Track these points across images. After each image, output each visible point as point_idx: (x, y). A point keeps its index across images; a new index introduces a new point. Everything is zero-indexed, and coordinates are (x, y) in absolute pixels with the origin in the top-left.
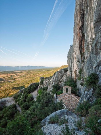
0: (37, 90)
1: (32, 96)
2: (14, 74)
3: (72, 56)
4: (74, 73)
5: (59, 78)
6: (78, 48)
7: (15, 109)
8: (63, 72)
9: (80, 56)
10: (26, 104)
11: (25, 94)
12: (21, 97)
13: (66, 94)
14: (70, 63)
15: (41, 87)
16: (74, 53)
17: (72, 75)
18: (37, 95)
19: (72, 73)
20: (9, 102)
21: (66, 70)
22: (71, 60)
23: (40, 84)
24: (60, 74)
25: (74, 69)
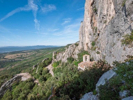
0: (51, 64)
1: (48, 69)
2: (25, 54)
3: (83, 31)
4: (85, 46)
5: (72, 51)
6: (90, 23)
7: (32, 82)
8: (75, 46)
9: (92, 30)
10: (43, 76)
11: (41, 68)
12: (36, 71)
13: (85, 61)
14: (82, 38)
15: (55, 61)
16: (86, 28)
17: (83, 48)
18: (52, 68)
19: (84, 46)
20: (25, 77)
21: (77, 45)
22: (83, 34)
23: (54, 59)
24: (72, 47)
25: (86, 42)
